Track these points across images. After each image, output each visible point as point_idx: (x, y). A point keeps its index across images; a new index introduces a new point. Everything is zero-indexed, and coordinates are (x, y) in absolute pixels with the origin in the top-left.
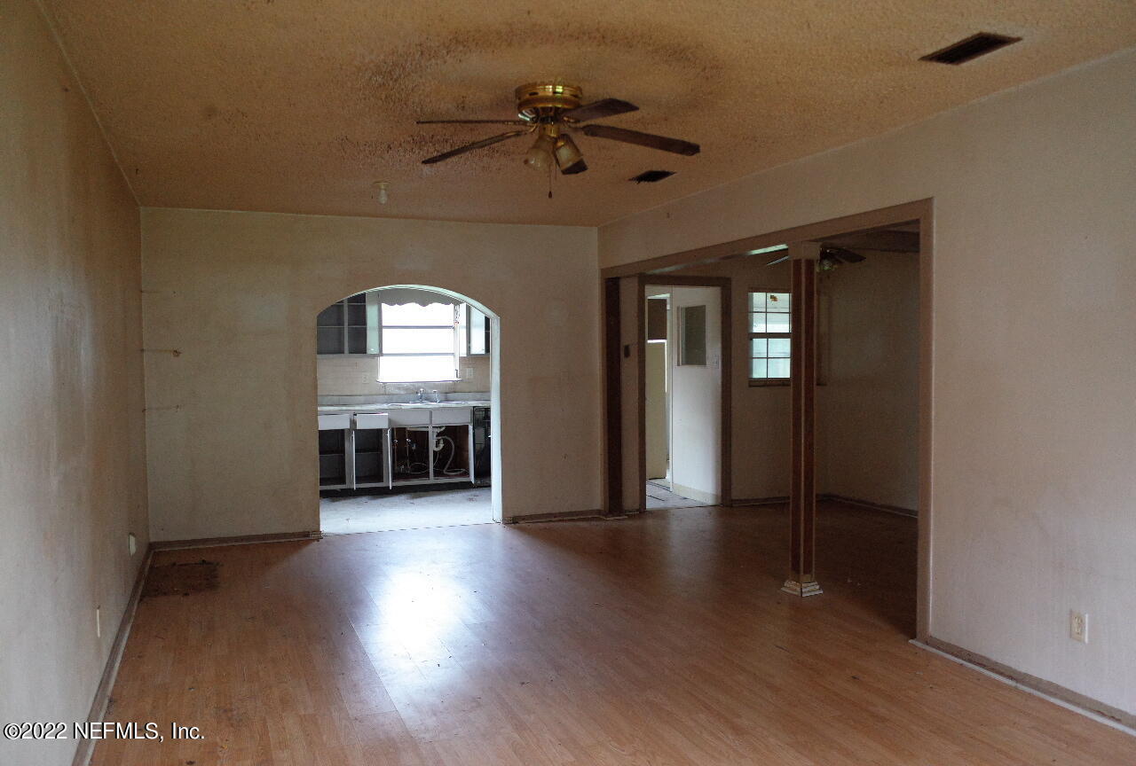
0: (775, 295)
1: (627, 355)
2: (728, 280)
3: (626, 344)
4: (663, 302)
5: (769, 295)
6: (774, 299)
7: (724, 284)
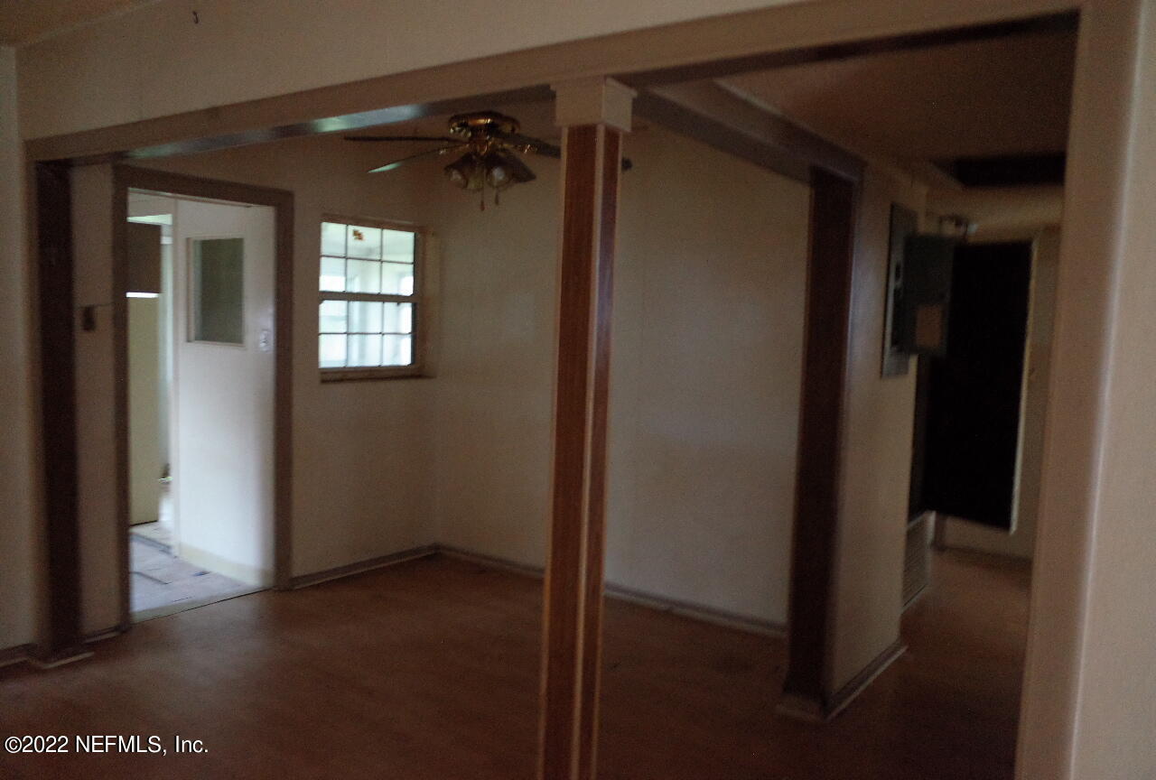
0: (360, 229)
1: (89, 324)
2: (289, 195)
3: (86, 303)
4: (155, 230)
5: (352, 228)
6: (358, 236)
7: (282, 203)
